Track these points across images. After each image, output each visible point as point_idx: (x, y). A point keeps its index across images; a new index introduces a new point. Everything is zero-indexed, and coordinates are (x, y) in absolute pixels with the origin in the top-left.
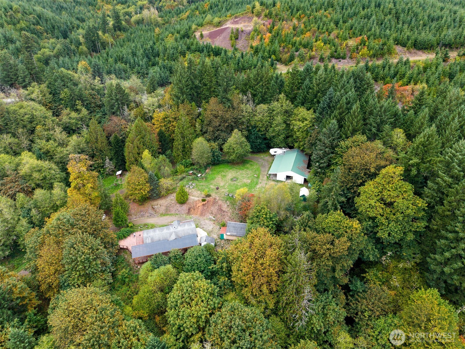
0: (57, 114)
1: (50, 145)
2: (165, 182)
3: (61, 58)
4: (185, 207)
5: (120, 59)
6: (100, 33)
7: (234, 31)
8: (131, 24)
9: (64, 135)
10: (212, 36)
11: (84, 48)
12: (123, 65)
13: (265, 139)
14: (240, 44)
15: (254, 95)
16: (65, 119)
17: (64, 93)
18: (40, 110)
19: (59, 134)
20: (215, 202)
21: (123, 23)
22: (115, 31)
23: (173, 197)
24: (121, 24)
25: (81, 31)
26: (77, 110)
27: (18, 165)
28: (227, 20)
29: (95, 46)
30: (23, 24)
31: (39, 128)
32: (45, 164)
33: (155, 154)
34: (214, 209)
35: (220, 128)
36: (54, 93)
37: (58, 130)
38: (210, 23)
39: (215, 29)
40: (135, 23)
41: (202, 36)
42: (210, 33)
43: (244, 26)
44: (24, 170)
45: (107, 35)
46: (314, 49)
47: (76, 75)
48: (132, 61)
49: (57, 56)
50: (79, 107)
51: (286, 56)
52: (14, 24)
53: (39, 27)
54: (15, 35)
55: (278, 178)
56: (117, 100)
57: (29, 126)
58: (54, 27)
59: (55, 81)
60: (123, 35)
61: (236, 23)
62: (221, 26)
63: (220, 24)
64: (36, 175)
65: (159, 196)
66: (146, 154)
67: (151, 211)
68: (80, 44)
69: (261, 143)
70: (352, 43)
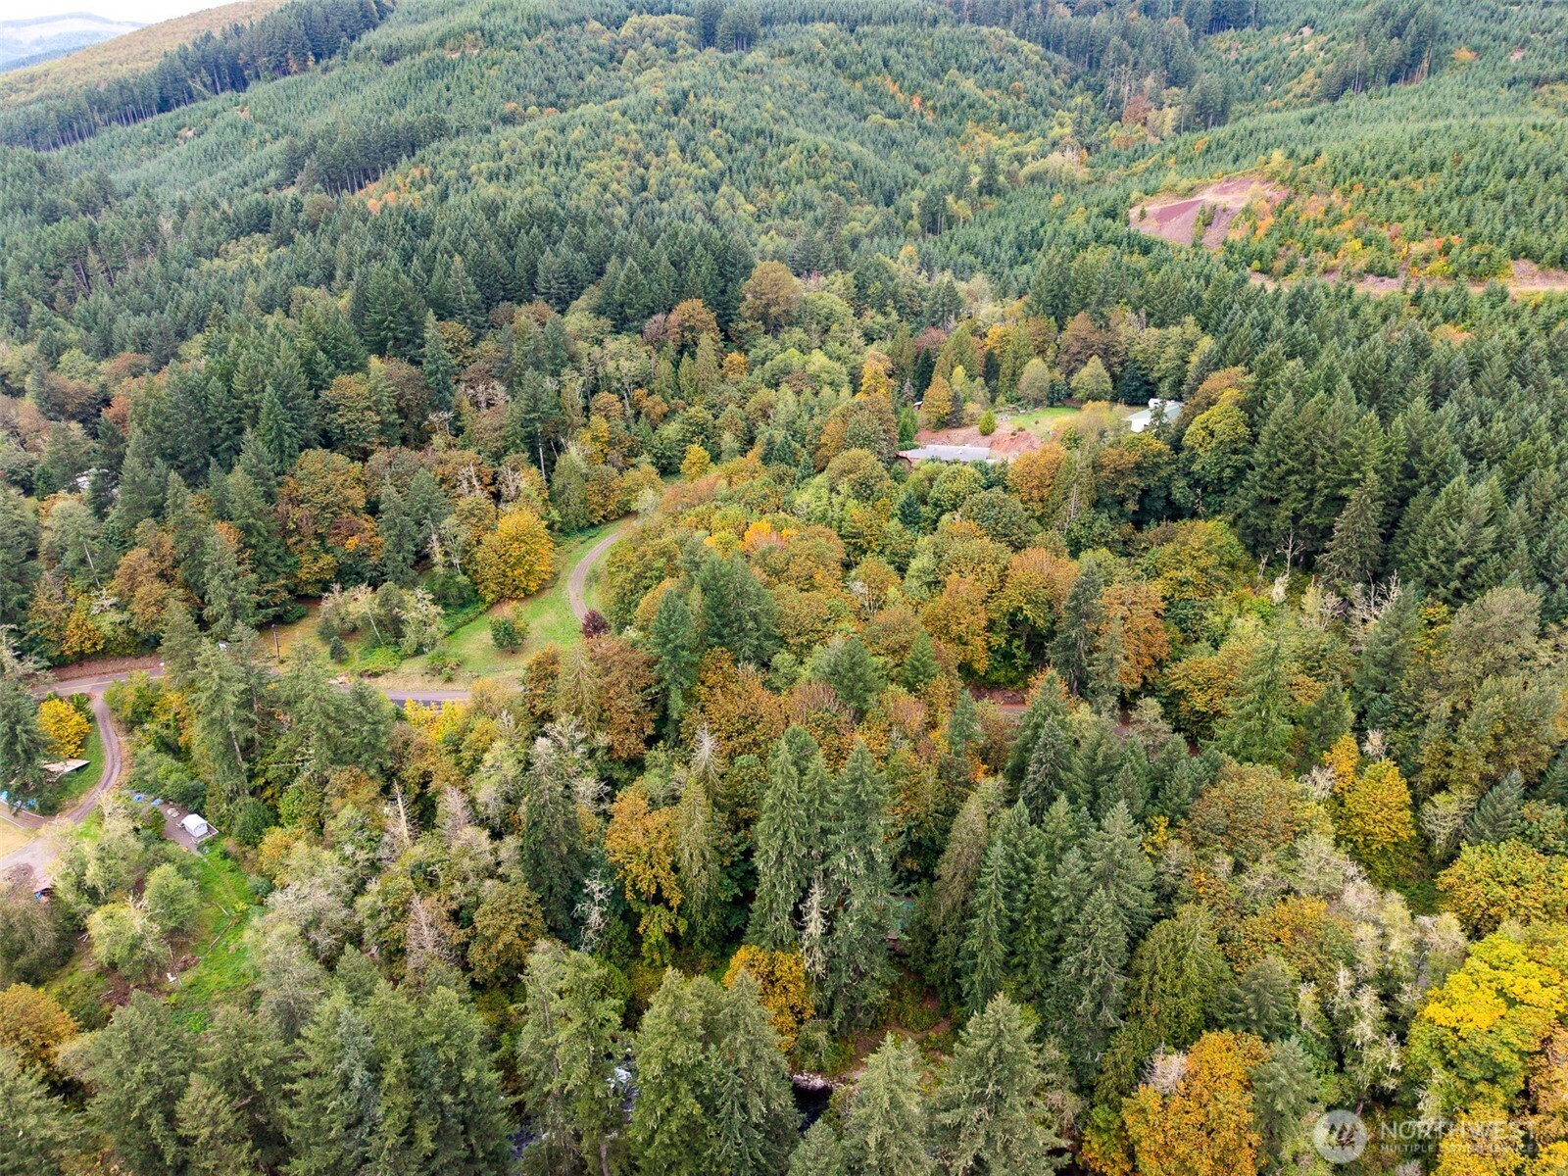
0: (858, 314)
1: (844, 351)
2: (971, 408)
3: (876, 239)
4: (988, 439)
5: (969, 248)
6: (950, 199)
7: (1207, 209)
8: (1017, 181)
9: (862, 342)
10: (1164, 216)
11: (915, 224)
12: (972, 258)
13: (1147, 383)
14: (1212, 235)
15: (1149, 315)
16: (867, 321)
17: (875, 288)
18: (841, 307)
19: (856, 338)
20: (1028, 437)
21: (1001, 178)
22: (980, 194)
23: (975, 429)
24: (996, 181)
25: (918, 193)
26: (885, 314)
27: (806, 363)
28: (1208, 185)
29: (935, 222)
30: (829, 179)
31: (835, 327)
32: (837, 365)
33: (972, 377)
34: (1024, 445)
35: (1079, 357)
36: (861, 287)
37: (857, 333)
38: (1171, 190)
39: (1177, 202)
40: (1026, 179)
41: (1143, 215)
42: (1164, 209)
43: (1233, 199)
44: (811, 369)
45: (961, 202)
46: (1340, 254)
47: (895, 266)
48: (988, 252)
49: (871, 236)
50: (888, 309)
51: (1280, 265)
52: (817, 178)
53: (852, 183)
54: (817, 197)
56: (943, 305)
57: (824, 322)
58: (873, 185)
59: (867, 269)
60: (993, 203)
61: (1224, 191)
62: (1192, 195)
63: (1191, 191)
64: (824, 376)
65: (960, 425)
66: (959, 370)
67: (944, 439)
68: (911, 217)
69: (1136, 390)
70: (1418, 248)
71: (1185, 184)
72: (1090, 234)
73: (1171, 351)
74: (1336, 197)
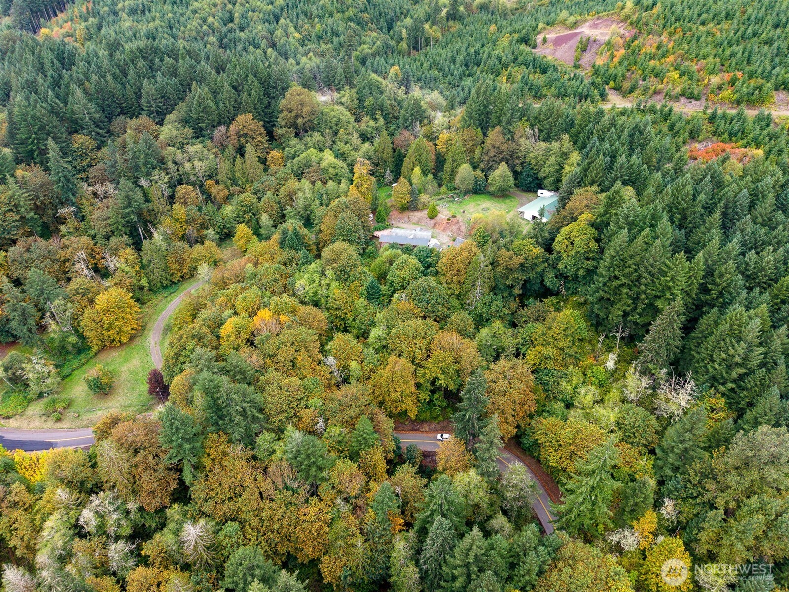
0: (358, 121)
1: (347, 148)
2: (424, 198)
3: (378, 58)
4: (433, 222)
5: (435, 65)
6: (427, 26)
7: (584, 40)
8: (472, 10)
9: (359, 141)
10: (558, 42)
11: (404, 45)
12: (437, 72)
13: (537, 178)
14: (586, 58)
15: (541, 131)
16: (363, 126)
17: (369, 101)
18: (346, 116)
19: (355, 139)
20: (457, 223)
21: (461, 9)
22: (448, 20)
23: (425, 212)
24: (458, 11)
25: (408, 21)
26: (375, 120)
27: (320, 159)
28: (586, 21)
29: (417, 42)
30: (351, 13)
31: (341, 131)
32: (339, 163)
33: (424, 173)
34: (454, 228)
35: (495, 159)
36: (361, 100)
37: (356, 135)
38: (563, 23)
39: (566, 32)
40: (477, 8)
41: (545, 41)
42: (558, 37)
43: (601, 33)
44: (324, 164)
45: (435, 27)
46: (665, 81)
47: (384, 82)
48: (447, 69)
49: (374, 55)
50: (377, 117)
51: (627, 85)
52: (343, 12)
53: (366, 15)
54: (341, 26)
55: (525, 217)
56: (412, 114)
57: (334, 128)
58: (380, 15)
59: (364, 88)
60: (456, 27)
61: (595, 26)
62: (576, 28)
63: (575, 24)
64: (331, 170)
65: (416, 209)
66: (417, 170)
67: (406, 219)
68: (402, 39)
69: (530, 183)
70: (715, 80)
71: (572, 19)
72: (511, 57)
73: (553, 160)
74: (664, 38)
